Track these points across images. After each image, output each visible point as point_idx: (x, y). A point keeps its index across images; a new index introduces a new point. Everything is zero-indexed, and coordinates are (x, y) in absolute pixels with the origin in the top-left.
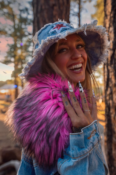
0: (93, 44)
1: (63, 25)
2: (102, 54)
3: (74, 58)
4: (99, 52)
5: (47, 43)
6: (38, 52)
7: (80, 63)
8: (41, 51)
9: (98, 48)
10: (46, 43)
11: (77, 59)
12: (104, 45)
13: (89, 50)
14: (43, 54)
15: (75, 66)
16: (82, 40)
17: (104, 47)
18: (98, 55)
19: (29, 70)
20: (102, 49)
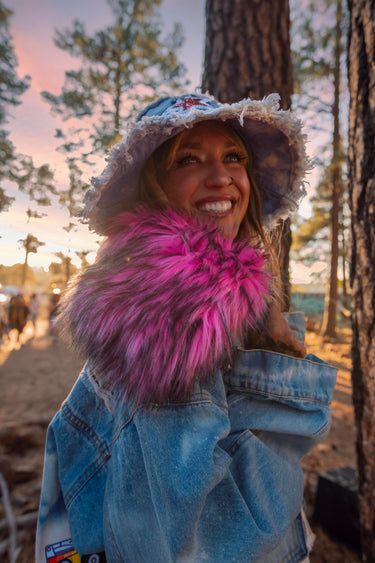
0: (272, 160)
1: (201, 102)
2: (291, 189)
3: (210, 183)
4: (286, 182)
5: (143, 133)
6: (118, 152)
7: (226, 199)
8: (126, 150)
9: (282, 171)
10: (138, 131)
11: (218, 187)
12: (297, 167)
13: (262, 174)
14: (130, 159)
15: (213, 205)
16: (240, 142)
17: (296, 172)
18: (282, 191)
19: (97, 199)
20: (292, 177)
